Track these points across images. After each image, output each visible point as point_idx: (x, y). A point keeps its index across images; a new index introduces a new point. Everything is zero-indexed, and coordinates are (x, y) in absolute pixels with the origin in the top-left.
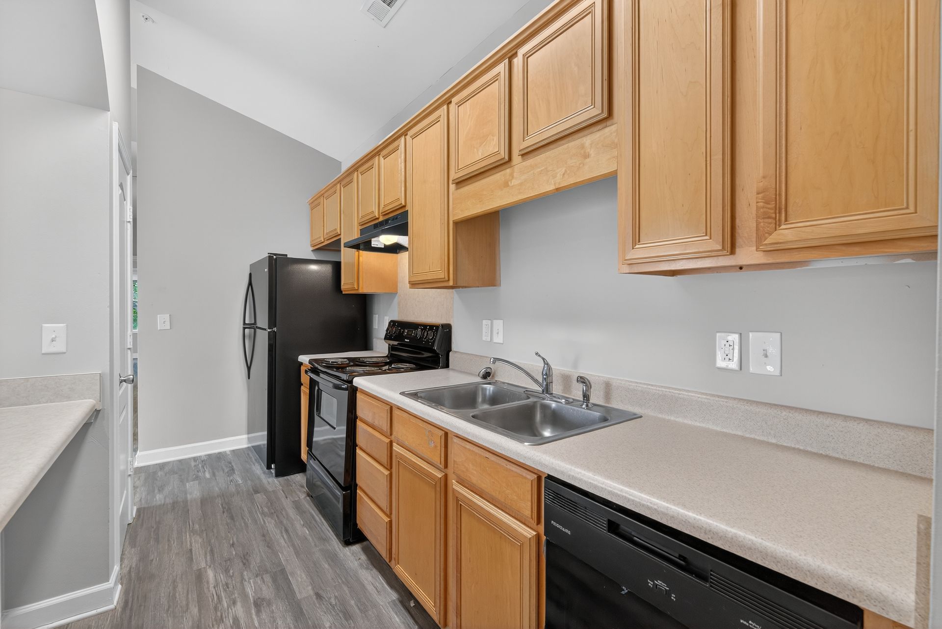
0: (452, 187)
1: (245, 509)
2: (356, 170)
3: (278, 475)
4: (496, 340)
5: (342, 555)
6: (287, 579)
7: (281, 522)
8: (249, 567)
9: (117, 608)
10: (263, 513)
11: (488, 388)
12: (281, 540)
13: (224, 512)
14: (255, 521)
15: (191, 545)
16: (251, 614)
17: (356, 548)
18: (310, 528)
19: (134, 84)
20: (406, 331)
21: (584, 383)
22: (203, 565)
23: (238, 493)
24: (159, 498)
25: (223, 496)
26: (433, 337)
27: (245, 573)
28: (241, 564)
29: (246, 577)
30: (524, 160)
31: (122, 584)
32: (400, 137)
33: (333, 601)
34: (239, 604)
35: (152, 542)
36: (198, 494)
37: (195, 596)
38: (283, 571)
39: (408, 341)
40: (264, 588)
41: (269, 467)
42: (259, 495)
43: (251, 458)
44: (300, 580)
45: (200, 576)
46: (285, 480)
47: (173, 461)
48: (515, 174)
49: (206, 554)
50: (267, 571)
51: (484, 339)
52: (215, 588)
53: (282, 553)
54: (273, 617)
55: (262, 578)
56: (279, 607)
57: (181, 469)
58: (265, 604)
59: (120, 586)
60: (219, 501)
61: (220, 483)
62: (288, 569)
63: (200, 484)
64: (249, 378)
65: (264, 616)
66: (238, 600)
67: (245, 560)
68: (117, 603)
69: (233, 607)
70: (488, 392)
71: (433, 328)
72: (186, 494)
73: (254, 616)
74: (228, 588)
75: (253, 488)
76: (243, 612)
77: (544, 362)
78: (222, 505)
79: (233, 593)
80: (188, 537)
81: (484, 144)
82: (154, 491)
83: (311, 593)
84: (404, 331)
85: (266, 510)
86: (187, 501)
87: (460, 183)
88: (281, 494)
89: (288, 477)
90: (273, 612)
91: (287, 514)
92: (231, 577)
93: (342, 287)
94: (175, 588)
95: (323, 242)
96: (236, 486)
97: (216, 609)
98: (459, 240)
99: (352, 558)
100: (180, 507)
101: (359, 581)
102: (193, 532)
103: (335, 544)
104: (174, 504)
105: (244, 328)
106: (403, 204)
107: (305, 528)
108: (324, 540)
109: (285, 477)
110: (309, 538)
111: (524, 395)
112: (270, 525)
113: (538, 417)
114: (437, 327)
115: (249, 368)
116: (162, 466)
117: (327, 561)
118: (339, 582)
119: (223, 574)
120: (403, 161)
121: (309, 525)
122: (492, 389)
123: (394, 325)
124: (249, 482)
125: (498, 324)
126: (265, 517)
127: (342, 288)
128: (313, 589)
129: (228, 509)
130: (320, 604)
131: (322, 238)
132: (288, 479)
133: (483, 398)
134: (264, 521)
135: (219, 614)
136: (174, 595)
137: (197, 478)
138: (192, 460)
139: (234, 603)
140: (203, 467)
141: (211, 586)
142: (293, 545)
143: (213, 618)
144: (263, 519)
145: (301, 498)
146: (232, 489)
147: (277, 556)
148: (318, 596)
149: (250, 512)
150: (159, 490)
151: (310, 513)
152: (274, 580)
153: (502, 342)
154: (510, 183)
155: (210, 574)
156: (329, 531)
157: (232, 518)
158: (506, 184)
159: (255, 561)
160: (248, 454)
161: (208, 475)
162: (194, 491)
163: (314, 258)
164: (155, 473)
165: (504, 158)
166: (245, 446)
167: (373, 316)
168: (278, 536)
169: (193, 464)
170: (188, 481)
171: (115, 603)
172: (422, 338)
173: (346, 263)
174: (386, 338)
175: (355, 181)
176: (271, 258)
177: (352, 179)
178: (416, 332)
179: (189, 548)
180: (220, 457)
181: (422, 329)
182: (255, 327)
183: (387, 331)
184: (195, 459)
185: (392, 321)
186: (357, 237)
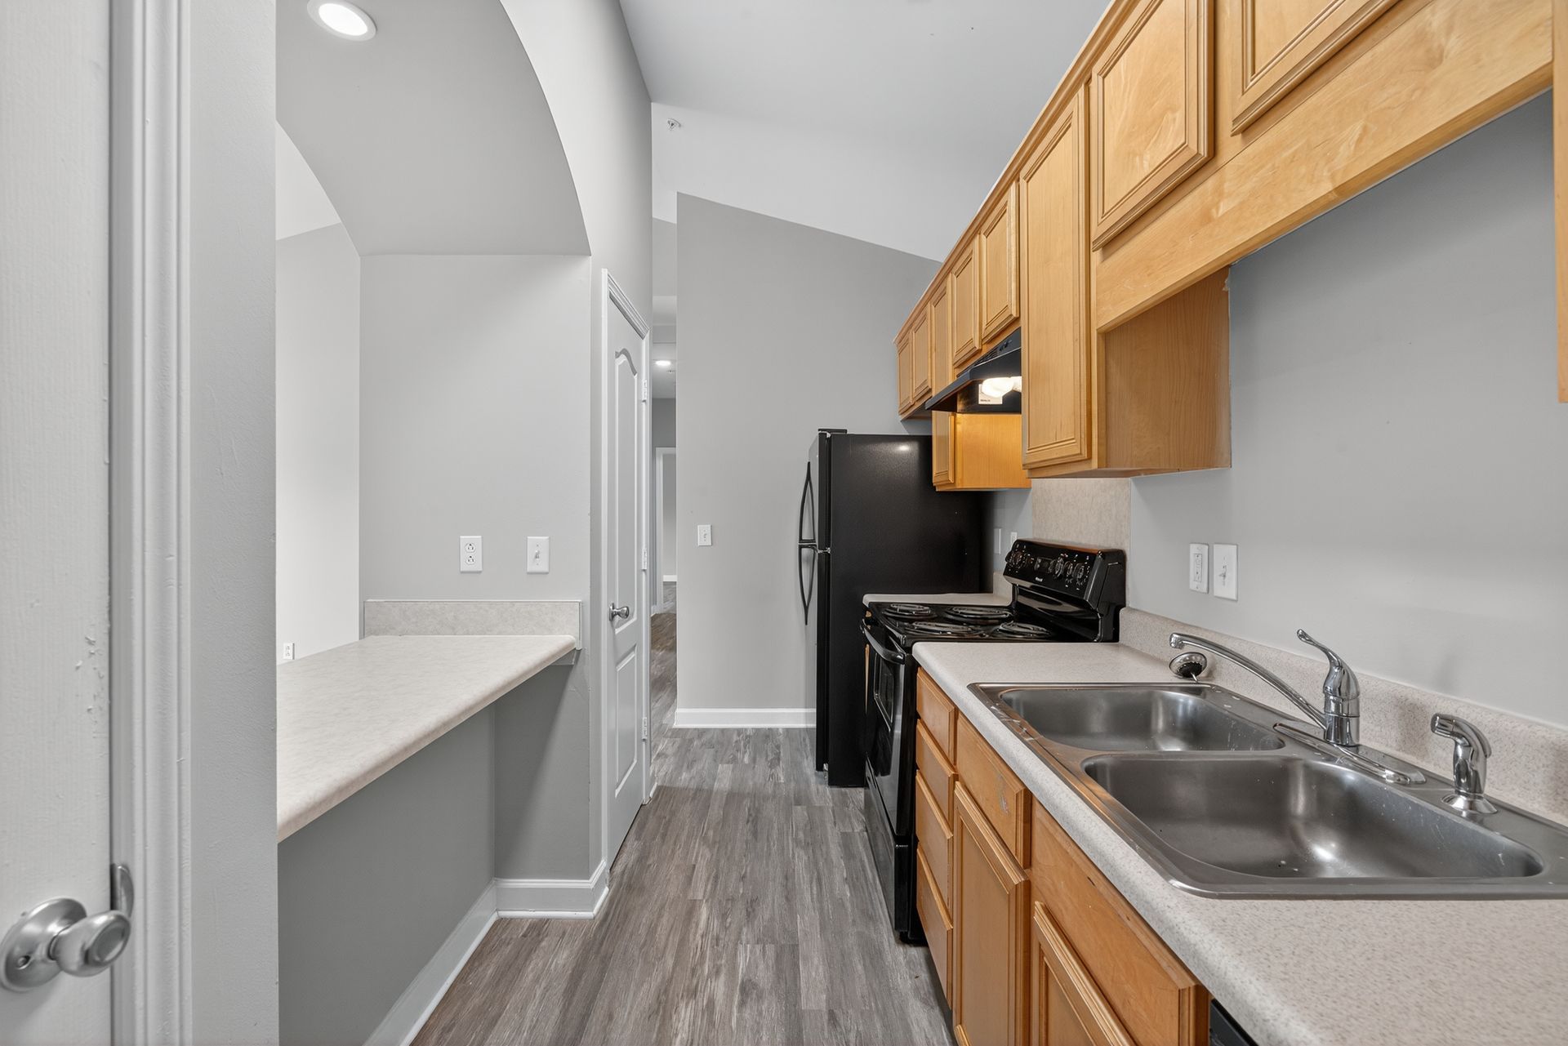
0: (1096, 256)
1: (775, 829)
2: (950, 269)
3: (832, 782)
4: (1219, 590)
5: (889, 958)
6: (796, 966)
7: (816, 863)
8: (753, 925)
9: (597, 918)
10: (797, 841)
11: (1186, 700)
12: (806, 894)
13: (748, 822)
14: (782, 850)
15: (696, 860)
16: (732, 1001)
17: (915, 953)
18: (855, 888)
20: (1040, 561)
21: (1460, 736)
22: (700, 894)
23: (774, 797)
24: (684, 778)
25: (755, 796)
26: (1083, 577)
27: (745, 930)
28: (744, 912)
29: (744, 937)
30: (1247, 143)
31: (609, 886)
32: (1008, 185)
33: (852, 1037)
34: (722, 978)
35: (658, 839)
36: (727, 786)
37: (677, 940)
38: (794, 948)
39: (1041, 580)
40: (762, 966)
41: (819, 768)
42: (799, 807)
43: (806, 745)
44: (814, 974)
45: (691, 910)
46: (842, 792)
47: (715, 729)
48: (1226, 185)
49: (708, 879)
50: (773, 942)
51: (1193, 585)
52: (702, 936)
53: (802, 918)
54: (758, 1023)
55: (764, 947)
56: (771, 1008)
57: (721, 742)
58: (754, 996)
59: (606, 890)
60: (747, 803)
61: (758, 776)
62: (803, 949)
63: (734, 770)
64: (806, 624)
65: (747, 1014)
66: (724, 971)
67: (751, 908)
68: (598, 913)
69: (713, 980)
70: (1180, 712)
71: (1085, 557)
72: (714, 780)
73: (735, 1010)
74: (717, 945)
75: (795, 795)
76: (724, 993)
77: (1330, 658)
78: (749, 810)
79: (720, 957)
80: (697, 845)
81: (1154, 139)
82: (682, 766)
83: (823, 1006)
84: (1036, 560)
85: (801, 835)
86: (711, 791)
87: (1111, 243)
88: (829, 817)
89: (847, 790)
90: (760, 1014)
91: (828, 853)
92: (726, 928)
93: (935, 480)
94: (660, 916)
95: (912, 406)
96: (775, 784)
97: (694, 971)
98: (1114, 369)
99: (904, 969)
100: (702, 796)
101: (904, 1018)
102: (705, 839)
103: (885, 933)
104: (699, 790)
105: (801, 547)
106: (1015, 315)
107: (847, 886)
108: (870, 917)
109: (843, 790)
110: (848, 905)
111: (1272, 737)
112: (801, 863)
113: (1300, 802)
114: (1093, 556)
115: (806, 608)
116: (702, 732)
117: (864, 959)
118: (871, 1007)
119: (718, 919)
120: (1014, 232)
121: (853, 881)
122: (1196, 703)
123: (1020, 549)
124: (793, 785)
125: (1225, 554)
126: (797, 846)
127: (933, 482)
128: (828, 1001)
129: (754, 819)
130: (829, 1032)
131: (911, 395)
132: (846, 794)
133: (1167, 723)
134: (793, 854)
135: (695, 981)
136: (656, 926)
137: (734, 760)
138: (736, 732)
139: (718, 973)
140: (745, 747)
141: (700, 932)
142: (821, 909)
143: (686, 985)
144: (793, 850)
145: (856, 831)
146: (770, 790)
147: (794, 919)
148: (832, 1017)
149: (781, 833)
150: (688, 767)
151: (862, 861)
152: (778, 958)
153: (1235, 598)
154: (1214, 211)
155: (704, 912)
156: (881, 903)
157: (755, 834)
158: (1206, 218)
159: (764, 914)
160: (804, 740)
161: (746, 760)
162: (724, 778)
163: (904, 432)
165: (1198, 154)
166: (802, 725)
167: (994, 531)
168: (805, 886)
169: (735, 738)
170: (721, 762)
171: (595, 912)
172: (1063, 576)
173: (939, 438)
174: (1006, 573)
175: (949, 290)
176: (822, 436)
177: (945, 288)
178: (1055, 563)
179: (693, 863)
180: (768, 735)
181: (1065, 559)
182: (810, 544)
183: (1007, 559)
184: (739, 731)
185: (1019, 542)
186: (950, 383)
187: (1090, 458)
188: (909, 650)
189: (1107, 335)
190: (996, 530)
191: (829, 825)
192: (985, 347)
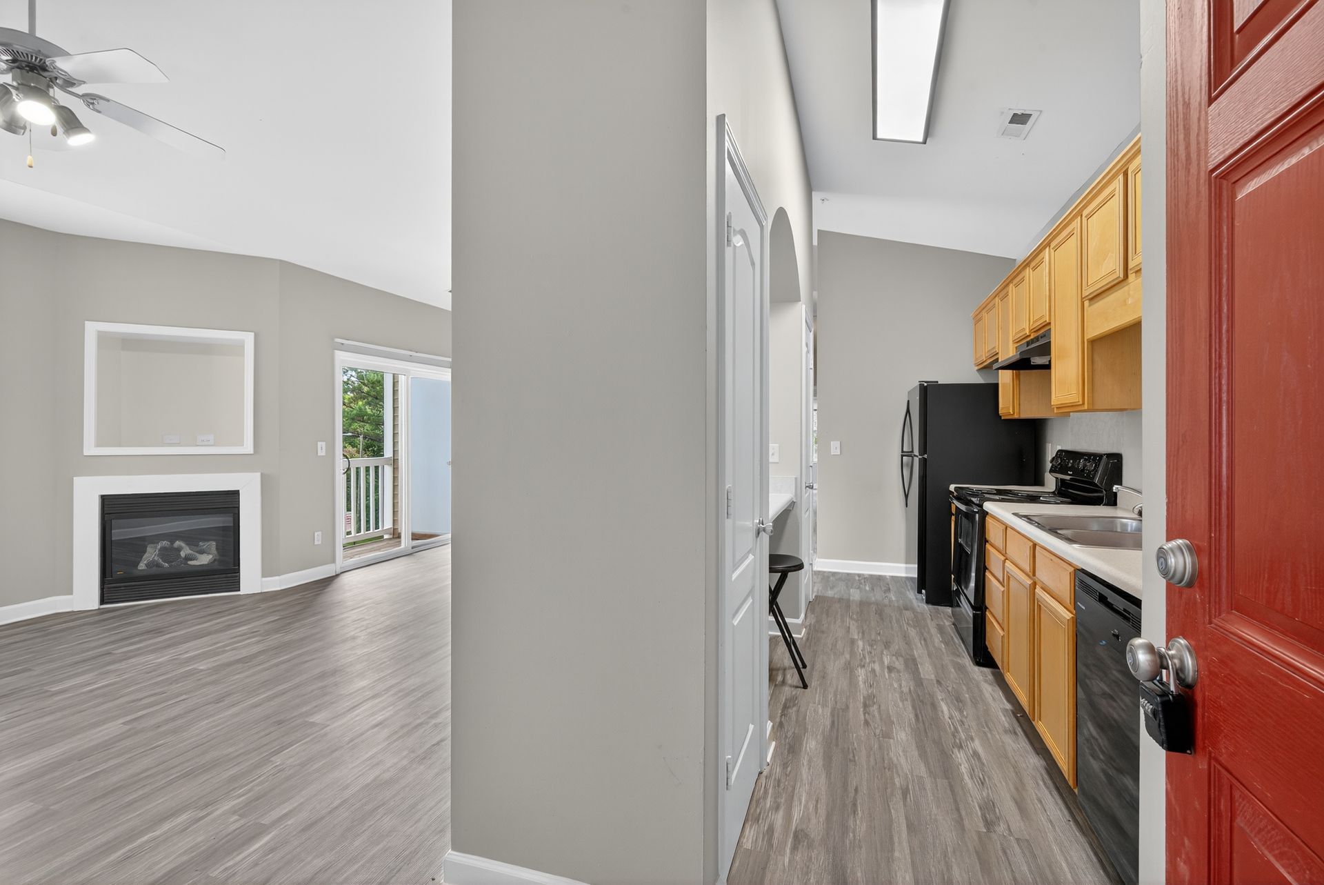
0: (1087, 303)
1: (894, 618)
2: (1011, 281)
3: (928, 602)
6: (915, 663)
7: (922, 633)
8: (889, 649)
9: (803, 638)
10: (908, 624)
11: (1129, 523)
12: (918, 643)
13: (876, 614)
14: (900, 626)
15: (850, 624)
17: (987, 670)
18: (947, 644)
19: (815, 242)
20: (1071, 462)
22: (856, 637)
23: (890, 606)
24: (830, 593)
25: (877, 604)
26: (1094, 469)
27: (885, 650)
28: (883, 645)
29: (885, 653)
30: (1137, 278)
31: (805, 628)
32: (1044, 248)
33: (950, 689)
34: (877, 664)
35: (824, 615)
36: (859, 598)
37: (848, 649)
38: (914, 659)
39: (1071, 473)
40: (897, 662)
41: (920, 592)
42: (908, 612)
43: (907, 585)
44: (926, 668)
45: (853, 642)
46: (935, 608)
47: (843, 573)
48: (1131, 292)
49: (859, 632)
50: (902, 656)
52: (862, 650)
53: (917, 650)
54: (900, 679)
55: (897, 658)
56: (906, 675)
57: (848, 579)
60: (873, 607)
61: (877, 596)
62: (919, 660)
63: (861, 592)
64: (907, 506)
66: (877, 662)
67: (887, 645)
71: (1095, 457)
72: (849, 595)
74: (871, 653)
75: (903, 605)
76: (879, 669)
78: (876, 609)
79: (874, 657)
80: (848, 620)
81: (1106, 260)
82: (827, 588)
83: (934, 678)
84: (1069, 461)
85: (911, 622)
86: (849, 600)
87: (1094, 298)
88: (928, 616)
90: (901, 676)
91: (929, 630)
92: (874, 649)
93: (1001, 410)
94: (837, 641)
95: (984, 362)
96: (890, 600)
98: (1097, 358)
99: (980, 674)
100: (845, 603)
102: (852, 618)
103: (967, 661)
104: (841, 599)
105: (902, 456)
106: (1048, 321)
109: (937, 606)
110: (944, 650)
112: (912, 633)
114: (1101, 456)
115: (906, 496)
116: (834, 574)
117: (956, 670)
118: (960, 682)
119: (869, 646)
120: (1047, 275)
122: (1134, 524)
123: (1060, 455)
124: (901, 600)
126: (909, 626)
127: (1000, 413)
128: (936, 677)
129: (880, 613)
130: (938, 686)
131: (984, 356)
132: (939, 608)
134: (907, 629)
135: (862, 663)
136: (836, 644)
137: (859, 588)
138: (857, 576)
140: (865, 583)
142: (928, 649)
144: (907, 627)
145: (946, 623)
146: (886, 601)
147: (912, 650)
148: (939, 682)
149: (898, 621)
150: (831, 588)
151: (951, 636)
152: (906, 661)
154: (1127, 301)
155: (860, 643)
156: (964, 652)
157: (882, 619)
158: (1125, 303)
159: (894, 647)
160: (905, 582)
161: (867, 588)
162: (855, 595)
164: (828, 577)
165: (1120, 276)
166: (904, 575)
167: (1045, 445)
168: (917, 640)
169: (857, 578)
170: (852, 588)
172: (1083, 470)
173: (1003, 384)
174: (1051, 471)
175: (1010, 292)
176: (921, 386)
177: (1008, 292)
178: (1079, 462)
179: (848, 625)
180: (880, 578)
181: (1085, 460)
182: (910, 454)
183: (1051, 462)
184: (859, 575)
185: (1059, 451)
186: (1010, 356)
187: (1083, 404)
188: (981, 506)
189: (1094, 342)
190: (1047, 444)
191: (929, 621)
192: (1032, 334)
